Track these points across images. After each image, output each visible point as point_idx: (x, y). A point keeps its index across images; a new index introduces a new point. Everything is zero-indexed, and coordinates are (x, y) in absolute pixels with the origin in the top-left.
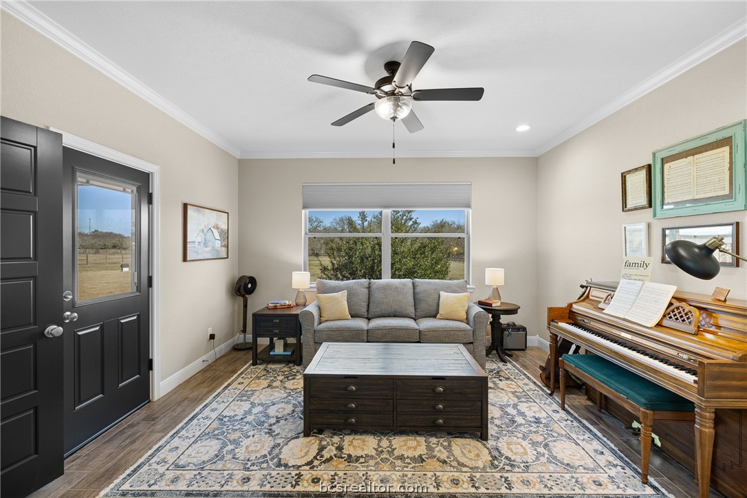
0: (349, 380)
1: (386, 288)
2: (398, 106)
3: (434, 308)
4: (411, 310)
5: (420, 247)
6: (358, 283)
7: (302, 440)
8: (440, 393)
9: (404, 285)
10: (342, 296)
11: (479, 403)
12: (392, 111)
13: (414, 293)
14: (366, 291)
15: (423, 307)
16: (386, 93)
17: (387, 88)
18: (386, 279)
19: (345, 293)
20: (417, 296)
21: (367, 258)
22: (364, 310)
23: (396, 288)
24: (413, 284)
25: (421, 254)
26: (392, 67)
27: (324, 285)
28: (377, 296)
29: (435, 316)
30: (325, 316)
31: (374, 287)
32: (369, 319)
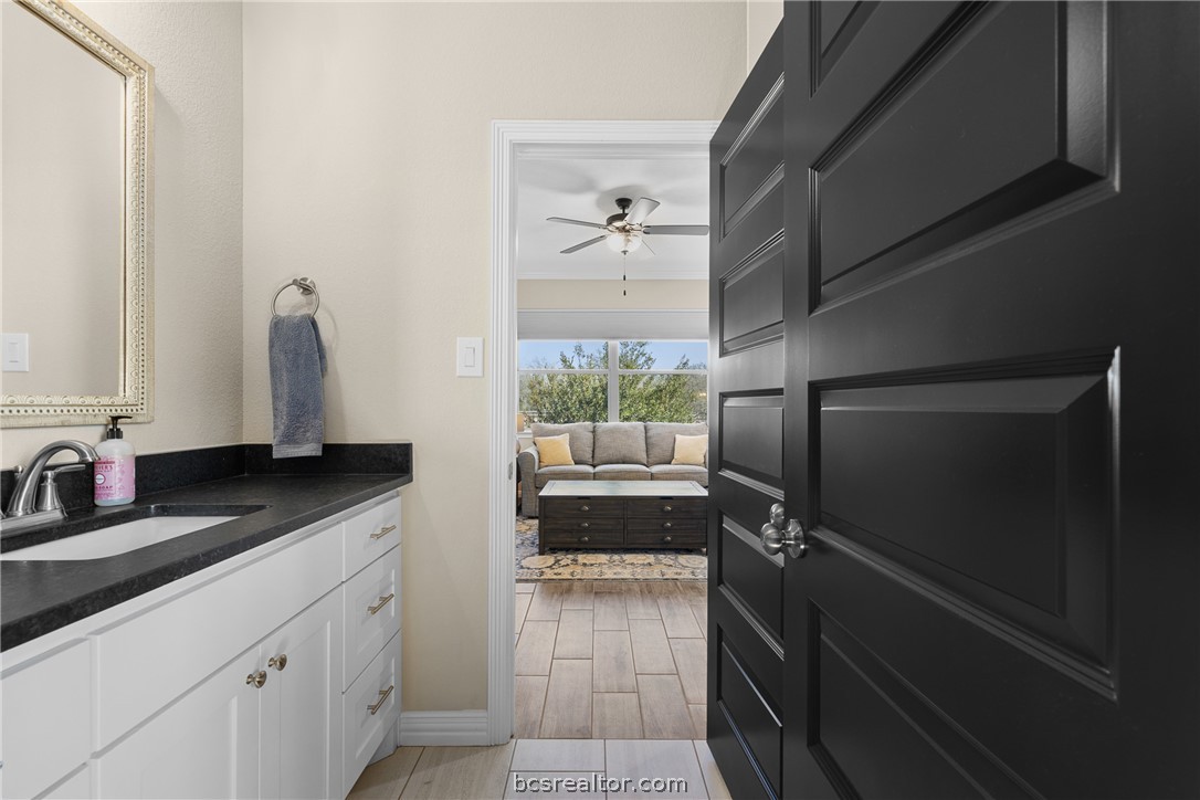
0: (583, 501)
1: (612, 431)
2: (629, 240)
3: (668, 454)
4: (643, 456)
5: (656, 392)
6: (581, 426)
7: (537, 557)
8: (668, 512)
9: (635, 428)
10: (564, 440)
11: (705, 521)
12: (623, 244)
13: (646, 438)
14: (591, 435)
15: (656, 453)
16: (617, 228)
17: (619, 224)
18: (614, 422)
19: (567, 436)
20: (650, 441)
21: (588, 403)
22: (588, 456)
23: (625, 432)
24: (645, 427)
25: (657, 399)
26: (624, 203)
27: (542, 428)
28: (603, 440)
29: (670, 463)
30: (546, 461)
31: (599, 431)
32: (594, 467)
